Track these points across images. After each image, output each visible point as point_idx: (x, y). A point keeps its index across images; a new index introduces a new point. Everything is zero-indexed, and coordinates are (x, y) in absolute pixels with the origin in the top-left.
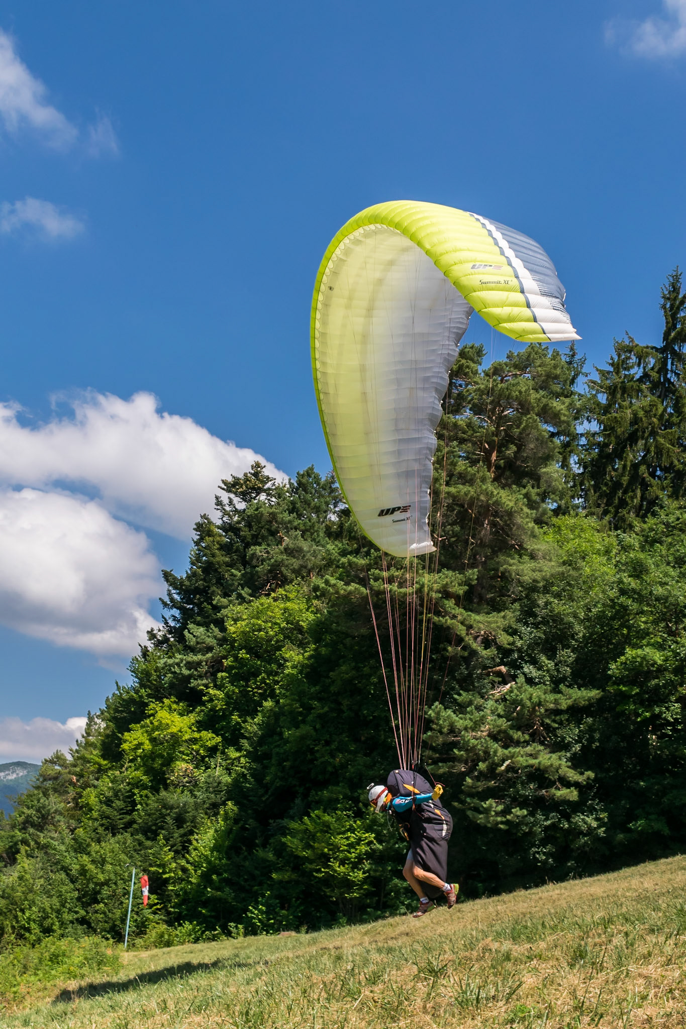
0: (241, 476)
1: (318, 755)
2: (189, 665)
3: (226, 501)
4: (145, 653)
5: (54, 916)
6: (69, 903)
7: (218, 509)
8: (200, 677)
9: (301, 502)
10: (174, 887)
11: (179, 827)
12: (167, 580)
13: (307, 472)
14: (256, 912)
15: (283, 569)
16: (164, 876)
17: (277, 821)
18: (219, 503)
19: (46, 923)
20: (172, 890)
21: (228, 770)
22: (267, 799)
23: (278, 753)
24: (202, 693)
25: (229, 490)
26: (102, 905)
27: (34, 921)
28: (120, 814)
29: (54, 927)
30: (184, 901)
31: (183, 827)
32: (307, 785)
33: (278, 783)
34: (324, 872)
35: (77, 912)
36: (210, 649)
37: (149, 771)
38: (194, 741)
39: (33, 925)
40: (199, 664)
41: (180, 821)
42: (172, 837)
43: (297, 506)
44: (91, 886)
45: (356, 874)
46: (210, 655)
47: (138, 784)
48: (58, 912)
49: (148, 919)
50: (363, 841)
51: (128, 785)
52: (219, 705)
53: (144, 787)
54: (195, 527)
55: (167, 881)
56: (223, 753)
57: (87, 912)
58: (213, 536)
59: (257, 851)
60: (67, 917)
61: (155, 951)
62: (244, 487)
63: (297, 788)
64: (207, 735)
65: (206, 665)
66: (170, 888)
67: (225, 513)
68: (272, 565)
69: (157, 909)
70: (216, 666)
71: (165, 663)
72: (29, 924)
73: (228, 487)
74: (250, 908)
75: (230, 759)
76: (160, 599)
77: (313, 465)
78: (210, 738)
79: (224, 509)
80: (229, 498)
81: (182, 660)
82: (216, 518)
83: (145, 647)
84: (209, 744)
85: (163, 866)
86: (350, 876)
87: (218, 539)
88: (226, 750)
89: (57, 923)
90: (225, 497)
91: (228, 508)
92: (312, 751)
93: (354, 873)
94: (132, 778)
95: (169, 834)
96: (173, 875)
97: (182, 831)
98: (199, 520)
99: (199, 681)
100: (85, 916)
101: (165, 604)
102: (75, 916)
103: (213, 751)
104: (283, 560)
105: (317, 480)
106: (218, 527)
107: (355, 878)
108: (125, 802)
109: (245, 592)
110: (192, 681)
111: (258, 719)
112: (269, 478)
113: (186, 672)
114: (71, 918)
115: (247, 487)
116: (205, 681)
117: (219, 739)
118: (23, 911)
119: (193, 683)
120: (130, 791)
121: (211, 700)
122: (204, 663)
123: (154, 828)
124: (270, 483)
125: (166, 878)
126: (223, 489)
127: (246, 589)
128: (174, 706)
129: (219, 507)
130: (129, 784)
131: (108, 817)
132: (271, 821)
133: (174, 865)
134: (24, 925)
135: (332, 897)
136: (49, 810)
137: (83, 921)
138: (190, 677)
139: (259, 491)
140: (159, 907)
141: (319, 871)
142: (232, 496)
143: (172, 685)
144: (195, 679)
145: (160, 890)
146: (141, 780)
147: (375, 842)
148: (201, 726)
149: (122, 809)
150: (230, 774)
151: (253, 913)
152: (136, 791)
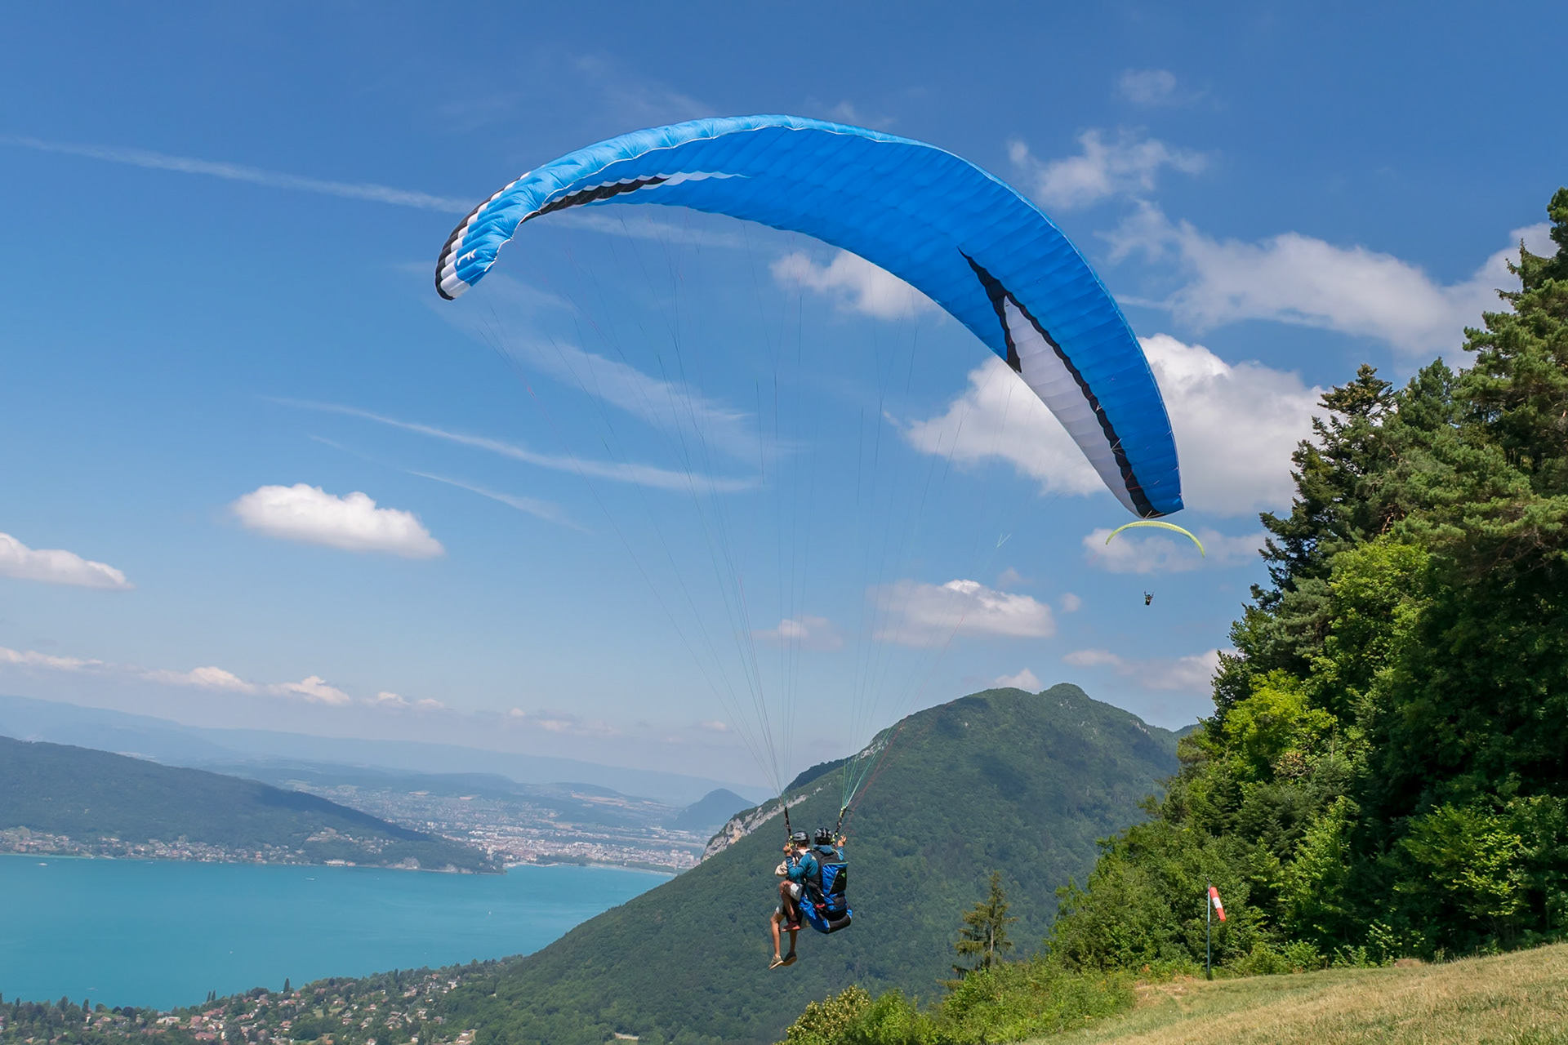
0: (1345, 387)
1: (1440, 735)
2: (1292, 630)
3: (1327, 422)
4: (1251, 613)
5: (1143, 933)
6: (1161, 918)
7: (1318, 434)
8: (1307, 643)
9: (1427, 408)
10: (1286, 898)
11: (1286, 827)
12: (1268, 525)
13: (1433, 368)
14: (1380, 931)
15: (1397, 500)
16: (1271, 886)
17: (1401, 818)
18: (1318, 425)
19: (1137, 940)
20: (1284, 903)
21: (1349, 755)
22: (1389, 791)
23: (1395, 735)
24: (1307, 662)
25: (1331, 407)
26: (1197, 920)
27: (1125, 937)
28: (1223, 813)
29: (1145, 946)
30: (1299, 915)
31: (1290, 827)
32: (1438, 773)
33: (1399, 772)
34: (1456, 884)
35: (1171, 929)
36: (1316, 607)
37: (1255, 759)
38: (1303, 722)
39: (1123, 942)
40: (1303, 627)
41: (1286, 820)
42: (1278, 840)
43: (1422, 414)
44: (1185, 898)
45: (1500, 887)
46: (1315, 615)
47: (1242, 776)
48: (1149, 929)
49: (1253, 938)
50: (1505, 844)
51: (1231, 778)
52: (1331, 677)
53: (1250, 779)
54: (1293, 457)
55: (1275, 892)
56: (1342, 733)
57: (1185, 928)
58: (1316, 468)
59: (1375, 856)
60: (1159, 933)
61: (1251, 979)
62: (1349, 400)
63: (1424, 778)
64: (1320, 713)
65: (1312, 628)
66: (1280, 900)
67: (1328, 436)
68: (1385, 497)
69: (1261, 926)
70: (1324, 629)
71: (1265, 629)
72: (1118, 941)
73: (1331, 402)
74: (1371, 926)
75: (1351, 740)
76: (1260, 550)
77: (1440, 358)
78: (1323, 718)
79: (1325, 432)
80: (1332, 417)
81: (1282, 624)
82: (1317, 442)
83: (1250, 607)
84: (1322, 725)
85: (1266, 873)
86: (1492, 888)
87: (1323, 470)
88: (1346, 730)
89: (1149, 941)
90: (1326, 416)
91: (1330, 430)
92: (1432, 730)
93: (1497, 884)
94: (1235, 768)
95: (1274, 836)
96: (1281, 884)
97: (1289, 832)
98: (1297, 449)
99: (1306, 649)
100: (1182, 932)
101: (1266, 556)
102: (1171, 933)
103: (1327, 733)
104: (1396, 489)
105: (1448, 375)
106: (1324, 454)
107: (1498, 890)
108: (1228, 797)
109: (1356, 533)
110: (1297, 648)
111: (1373, 693)
112: (1382, 384)
113: (1289, 639)
114: (1165, 935)
115: (1353, 400)
116: (1312, 648)
117: (1334, 719)
118: (1109, 926)
119: (1299, 651)
120: (1234, 784)
121: (1319, 671)
122: (1309, 626)
123: (1257, 828)
124: (1385, 389)
125: (1273, 888)
126: (1325, 406)
127: (1357, 529)
128: (1283, 680)
129: (1319, 431)
130: (1233, 775)
131: (1210, 815)
132: (1392, 819)
133: (1282, 873)
134: (1113, 942)
135: (1472, 915)
136: (1182, 801)
137: (1181, 938)
138: (1294, 644)
139: (1370, 403)
140: (1262, 923)
141: (1450, 883)
142: (1337, 413)
143: (1275, 653)
144: (1302, 646)
145: (1269, 902)
146: (1247, 771)
147: (1521, 845)
148: (1315, 701)
149: (1227, 806)
150: (1350, 759)
151: (1376, 932)
152: (1241, 783)
